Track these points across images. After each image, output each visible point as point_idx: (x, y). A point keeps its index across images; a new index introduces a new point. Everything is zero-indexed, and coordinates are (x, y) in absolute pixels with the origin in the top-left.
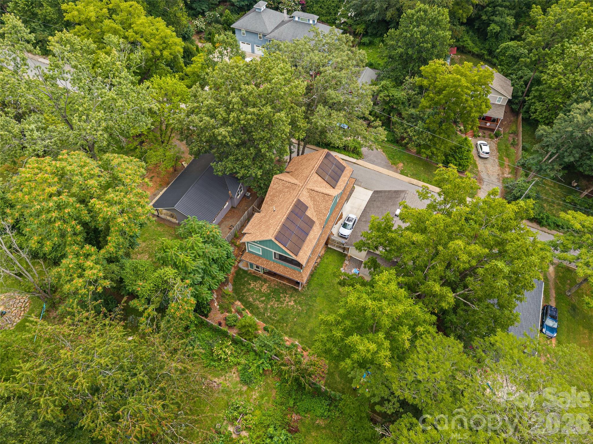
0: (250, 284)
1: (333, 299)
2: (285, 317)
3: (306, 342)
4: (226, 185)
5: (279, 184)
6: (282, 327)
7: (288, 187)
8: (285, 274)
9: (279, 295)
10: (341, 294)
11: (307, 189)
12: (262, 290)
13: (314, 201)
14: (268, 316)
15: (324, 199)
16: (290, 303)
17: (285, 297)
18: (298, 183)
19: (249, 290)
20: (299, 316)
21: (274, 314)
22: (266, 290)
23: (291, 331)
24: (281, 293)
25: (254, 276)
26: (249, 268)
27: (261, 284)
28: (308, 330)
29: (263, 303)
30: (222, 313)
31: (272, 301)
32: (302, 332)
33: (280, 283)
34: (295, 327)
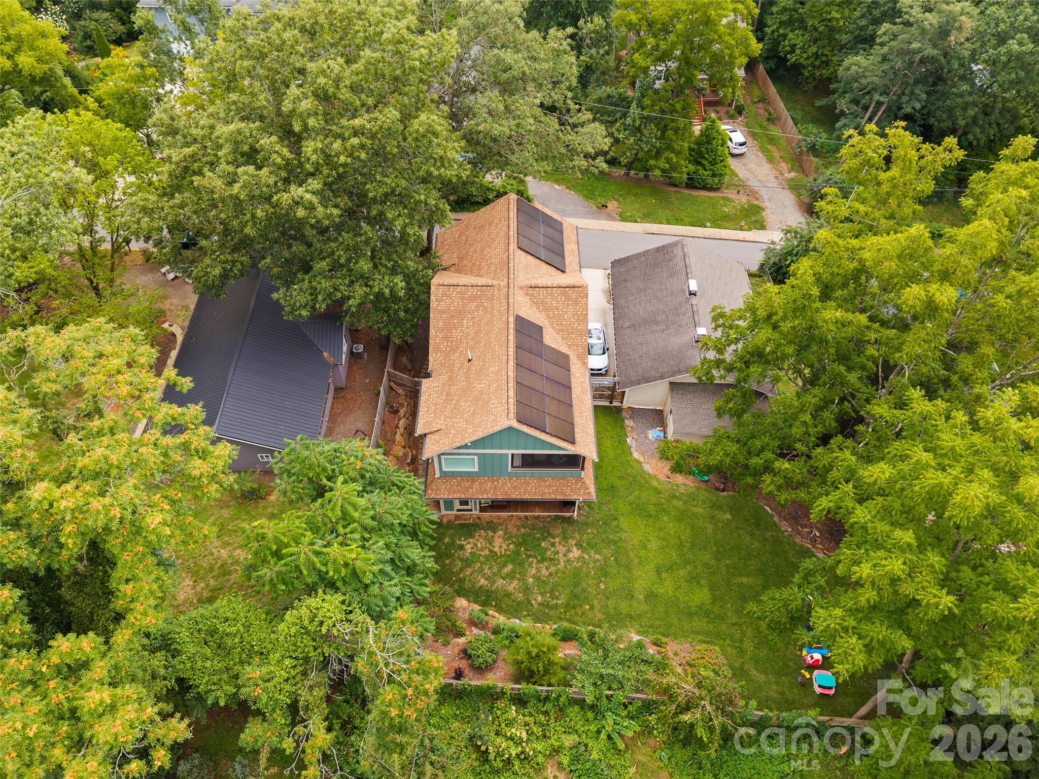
0: (462, 547)
1: (652, 509)
2: (577, 590)
3: (651, 626)
4: (310, 341)
5: (450, 296)
6: (583, 614)
7: (474, 298)
8: (544, 493)
9: (539, 545)
10: (660, 493)
11: (521, 288)
12: (496, 549)
13: (545, 309)
14: (540, 604)
15: (568, 298)
16: (571, 555)
17: (553, 545)
18: (495, 282)
19: (467, 563)
20: (606, 574)
21: (552, 593)
22: (504, 546)
23: (607, 614)
24: (539, 539)
25: (462, 526)
26: (443, 512)
27: (486, 538)
28: (641, 597)
29: (513, 578)
30: (446, 644)
31: (530, 565)
32: (631, 606)
33: (526, 517)
34: (611, 603)
